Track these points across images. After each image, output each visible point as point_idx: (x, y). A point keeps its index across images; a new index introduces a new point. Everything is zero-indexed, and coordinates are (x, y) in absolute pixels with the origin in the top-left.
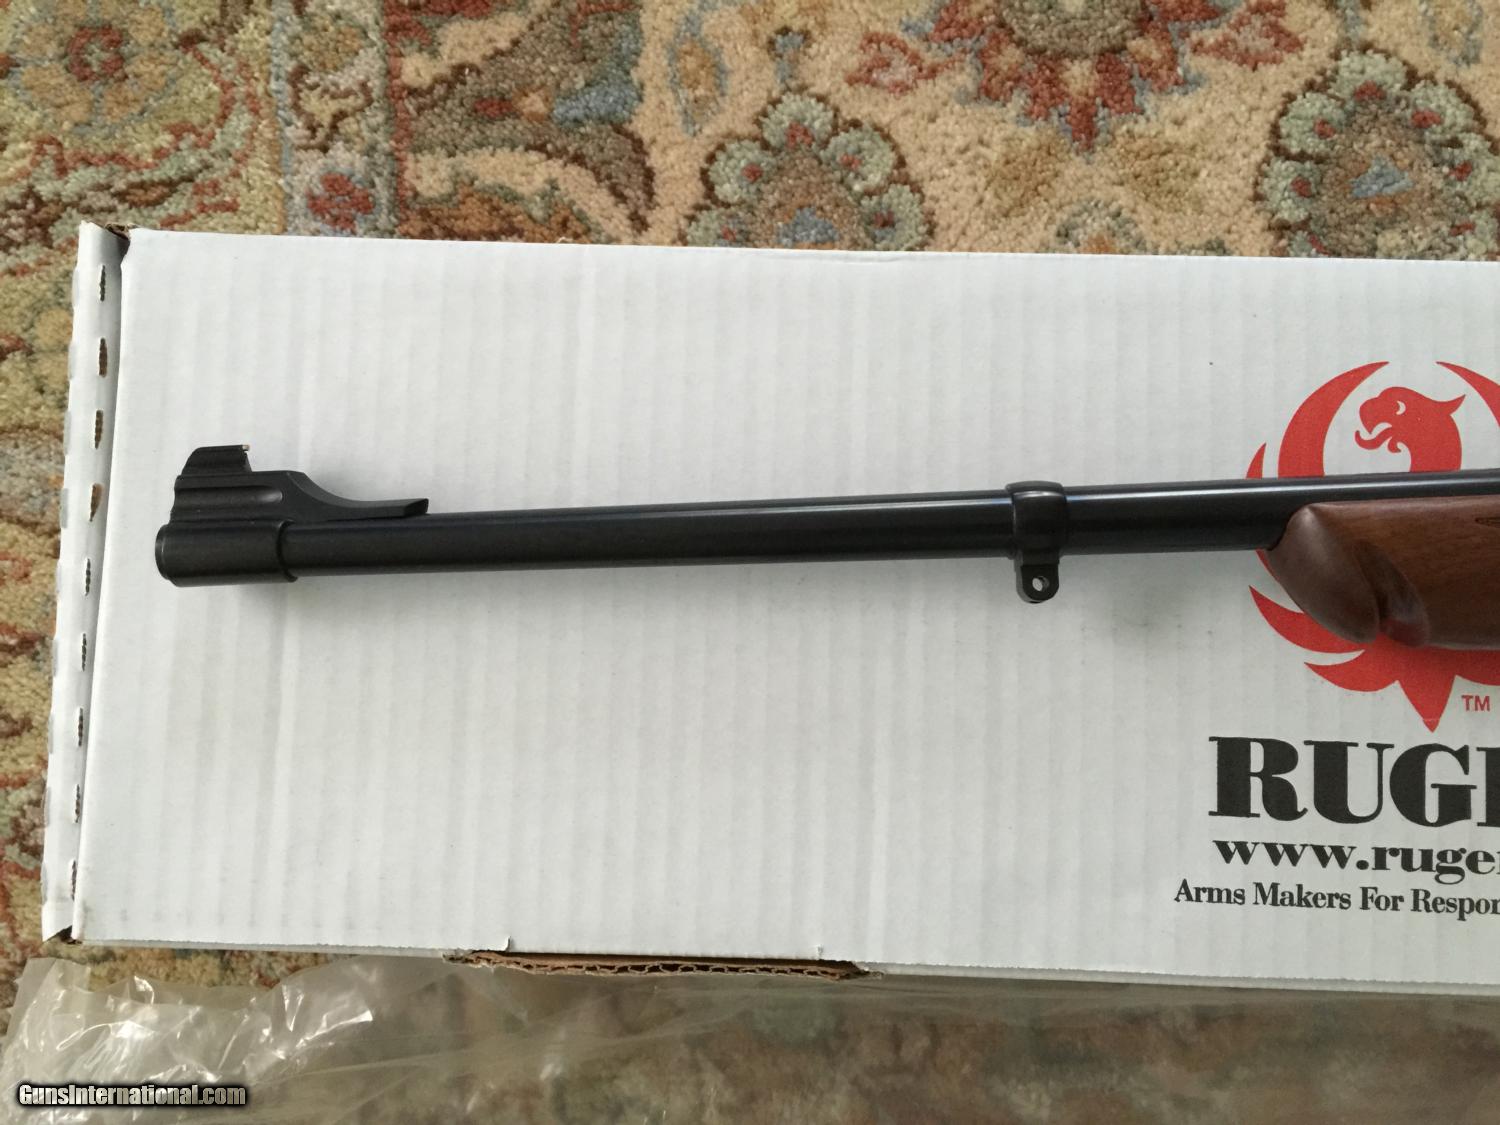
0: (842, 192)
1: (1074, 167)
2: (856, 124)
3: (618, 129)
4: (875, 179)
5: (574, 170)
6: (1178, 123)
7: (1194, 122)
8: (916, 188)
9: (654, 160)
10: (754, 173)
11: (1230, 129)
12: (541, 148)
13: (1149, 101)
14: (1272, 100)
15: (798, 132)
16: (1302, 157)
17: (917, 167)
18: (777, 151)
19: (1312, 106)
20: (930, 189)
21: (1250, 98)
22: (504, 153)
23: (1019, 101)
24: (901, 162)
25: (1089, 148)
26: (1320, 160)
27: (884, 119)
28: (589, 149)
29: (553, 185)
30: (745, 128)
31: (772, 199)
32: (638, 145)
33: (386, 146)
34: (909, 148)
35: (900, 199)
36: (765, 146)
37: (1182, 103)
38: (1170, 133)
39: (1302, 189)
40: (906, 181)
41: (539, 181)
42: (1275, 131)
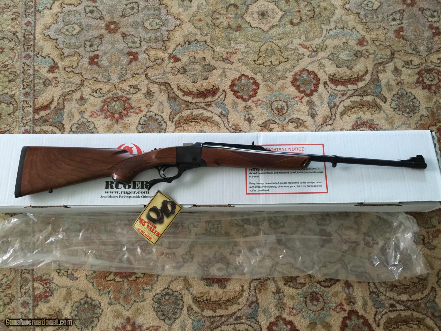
0: (87, 129)
1: (115, 126)
2: (90, 122)
3: (61, 123)
4: (91, 128)
5: (55, 128)
6: (128, 121)
7: (130, 121)
8: (96, 129)
9: (65, 126)
10: (77, 128)
11: (134, 121)
12: (51, 125)
13: (125, 118)
14: (139, 118)
15: (83, 123)
16: (142, 124)
17: (96, 127)
18: (80, 125)
19: (144, 118)
20: (98, 129)
21: (137, 118)
22: (47, 126)
23: (109, 119)
24: (95, 126)
25: (117, 124)
26: (144, 125)
27: (93, 121)
28: (57, 125)
29: (52, 130)
30: (76, 122)
31: (79, 131)
32: (63, 125)
33: (32, 126)
34: (96, 124)
35: (94, 130)
36: (78, 124)
37: (128, 118)
38: (127, 122)
39: (142, 128)
40: (95, 128)
41: (51, 129)
42: (139, 121)
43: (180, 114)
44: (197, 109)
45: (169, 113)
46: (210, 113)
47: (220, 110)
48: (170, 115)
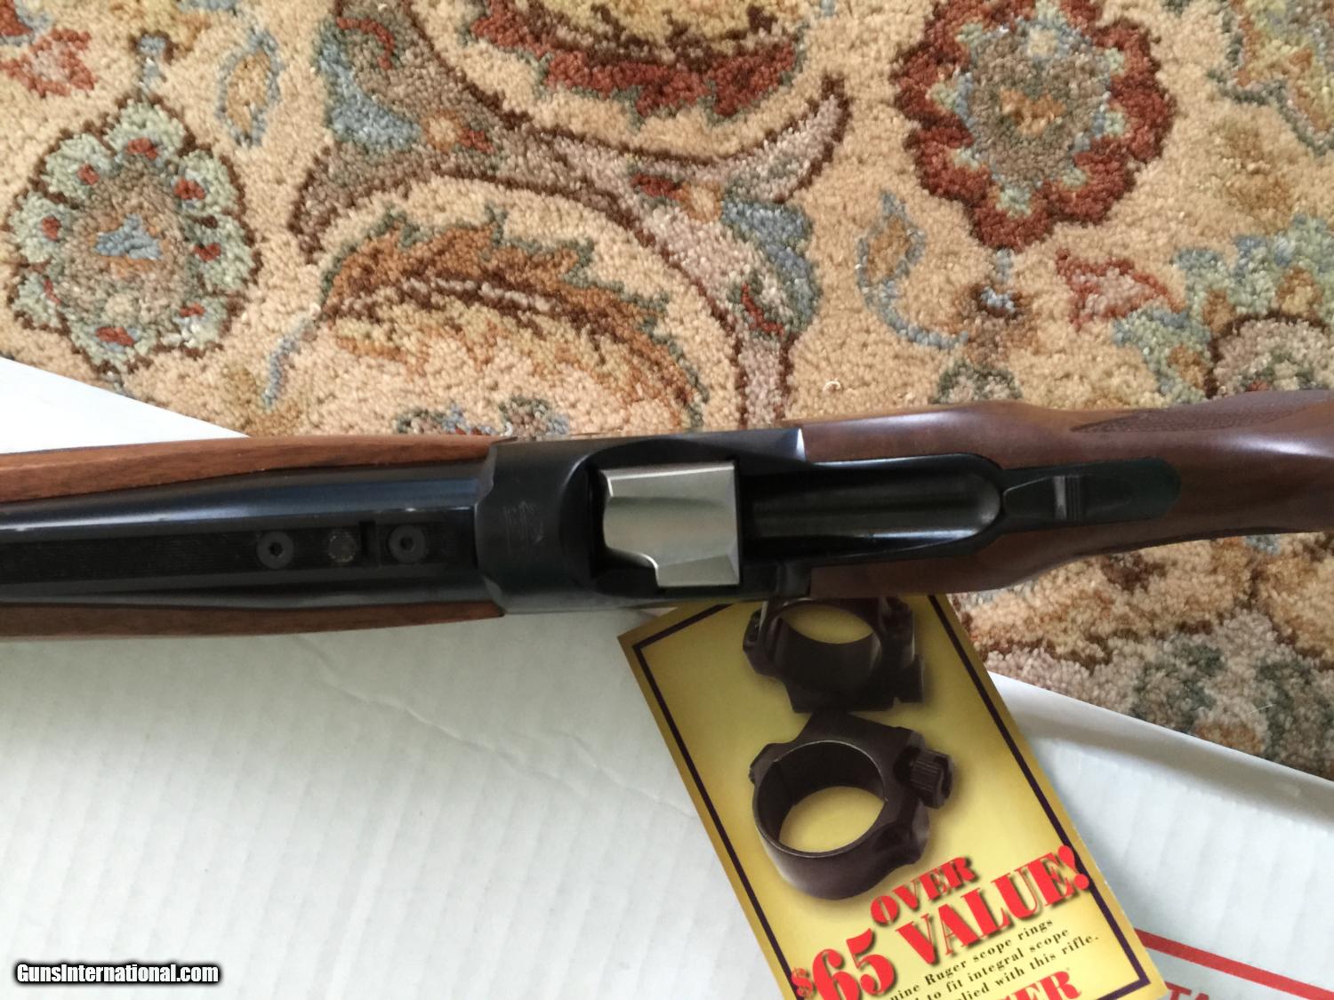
16: (59, 198)
21: (28, 125)
26: (75, 206)
39: (51, 227)
42: (41, 165)
43: (394, 197)
44: (553, 190)
45: (305, 161)
46: (649, 261)
47: (743, 260)
48: (311, 176)
